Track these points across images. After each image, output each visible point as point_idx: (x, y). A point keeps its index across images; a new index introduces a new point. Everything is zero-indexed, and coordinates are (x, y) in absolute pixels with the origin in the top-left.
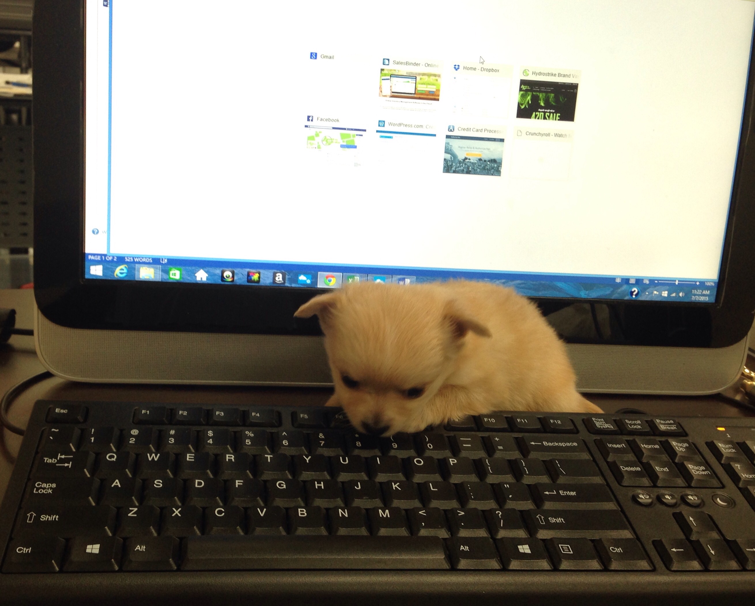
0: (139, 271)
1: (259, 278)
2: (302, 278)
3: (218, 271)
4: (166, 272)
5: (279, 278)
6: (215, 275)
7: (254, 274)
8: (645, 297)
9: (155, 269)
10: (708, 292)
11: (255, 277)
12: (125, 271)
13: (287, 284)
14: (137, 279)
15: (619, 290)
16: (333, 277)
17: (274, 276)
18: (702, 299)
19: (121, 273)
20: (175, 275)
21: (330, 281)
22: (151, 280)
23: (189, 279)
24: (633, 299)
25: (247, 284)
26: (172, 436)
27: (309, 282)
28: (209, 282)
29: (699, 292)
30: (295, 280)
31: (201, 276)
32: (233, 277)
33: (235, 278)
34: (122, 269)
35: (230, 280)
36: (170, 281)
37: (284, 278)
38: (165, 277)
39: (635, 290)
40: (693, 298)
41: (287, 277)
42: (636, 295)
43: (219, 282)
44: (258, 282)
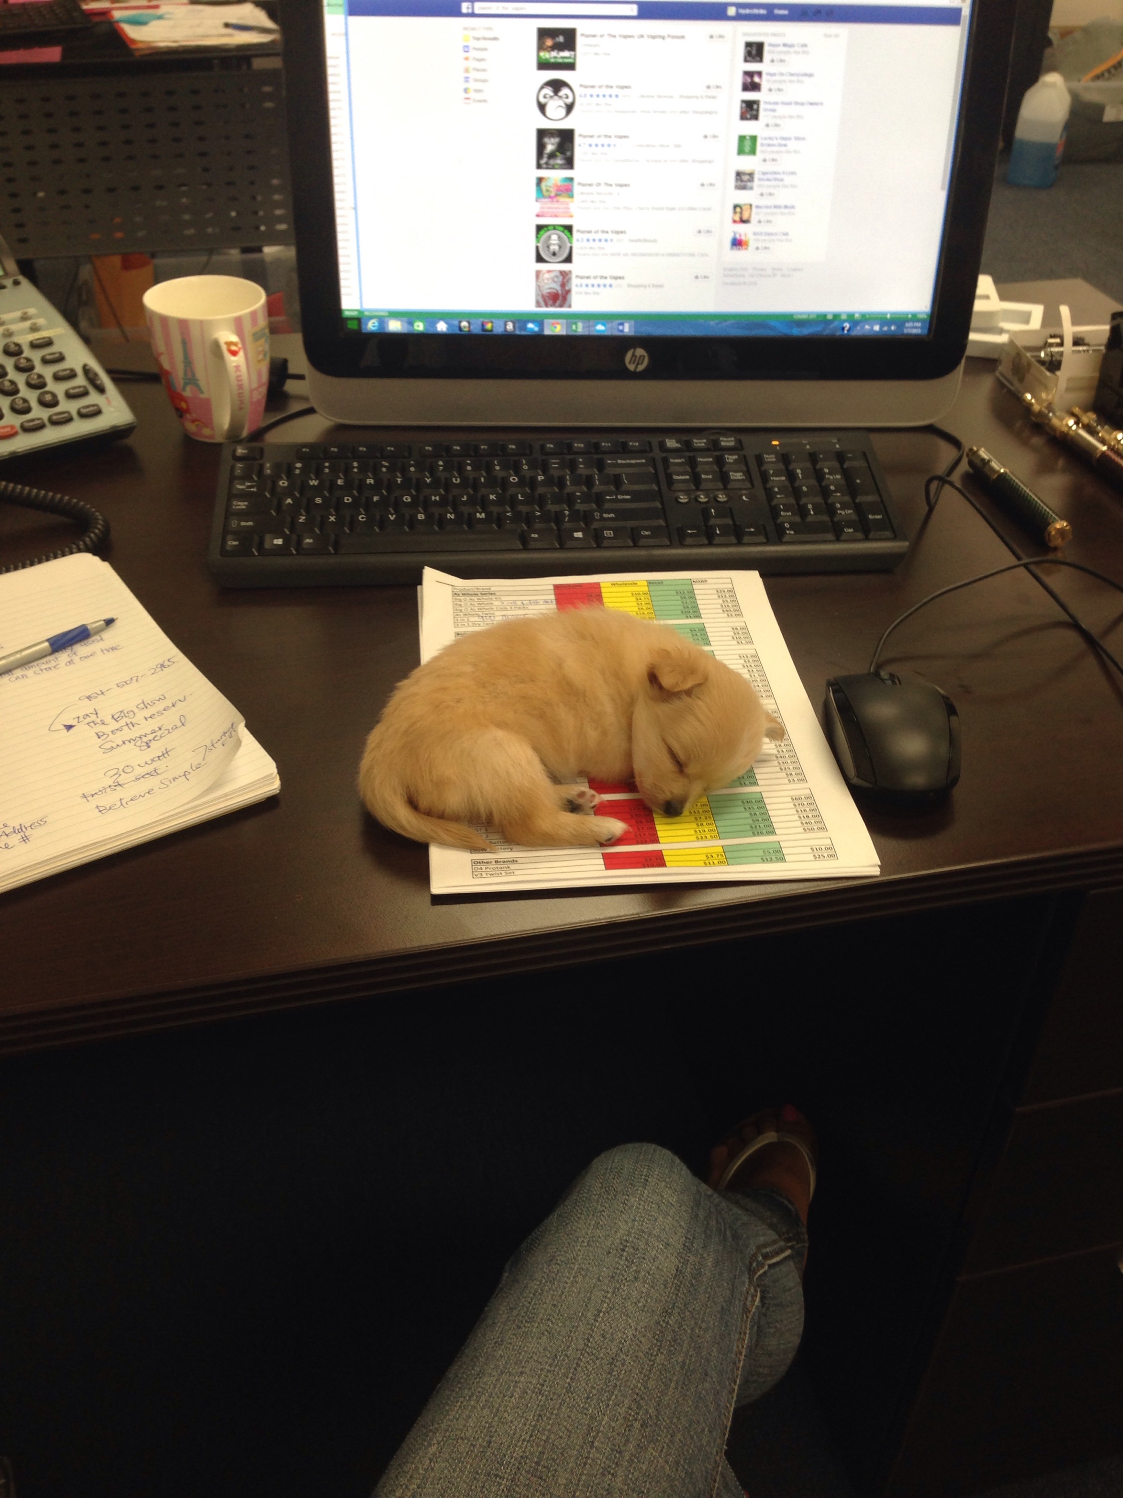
0: (388, 324)
1: (492, 327)
2: (530, 326)
3: (456, 323)
4: (411, 323)
5: (510, 326)
6: (453, 325)
7: (487, 323)
8: (857, 332)
9: (402, 321)
10: (919, 325)
11: (489, 326)
12: (377, 324)
13: (518, 332)
14: (387, 331)
15: (831, 326)
16: (558, 323)
17: (506, 325)
18: (915, 331)
19: (374, 326)
20: (418, 326)
21: (555, 327)
22: (399, 332)
23: (431, 331)
24: (845, 335)
25: (481, 333)
26: (326, 467)
27: (536, 329)
28: (448, 332)
29: (910, 324)
30: (524, 327)
31: (442, 327)
32: (469, 327)
33: (472, 327)
34: (374, 323)
35: (466, 329)
36: (416, 332)
37: (514, 327)
38: (411, 329)
39: (847, 325)
40: (906, 331)
41: (517, 325)
42: (848, 330)
43: (458, 332)
44: (491, 331)
